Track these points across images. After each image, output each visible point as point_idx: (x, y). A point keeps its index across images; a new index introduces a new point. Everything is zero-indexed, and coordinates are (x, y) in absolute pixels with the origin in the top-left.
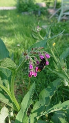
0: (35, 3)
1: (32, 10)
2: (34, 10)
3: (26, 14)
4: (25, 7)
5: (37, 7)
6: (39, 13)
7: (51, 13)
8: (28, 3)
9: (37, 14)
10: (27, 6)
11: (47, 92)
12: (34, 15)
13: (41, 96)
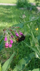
0: (29, 3)
1: (26, 7)
2: (28, 7)
3: (22, 9)
4: (22, 5)
5: (30, 5)
6: (31, 9)
7: (39, 10)
8: (24, 2)
9: (30, 10)
10: (23, 4)
11: (24, 61)
12: (27, 10)
13: (20, 63)
